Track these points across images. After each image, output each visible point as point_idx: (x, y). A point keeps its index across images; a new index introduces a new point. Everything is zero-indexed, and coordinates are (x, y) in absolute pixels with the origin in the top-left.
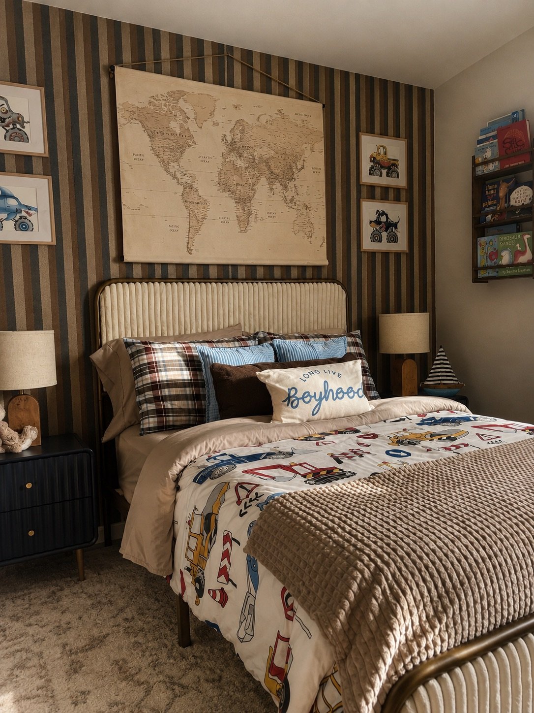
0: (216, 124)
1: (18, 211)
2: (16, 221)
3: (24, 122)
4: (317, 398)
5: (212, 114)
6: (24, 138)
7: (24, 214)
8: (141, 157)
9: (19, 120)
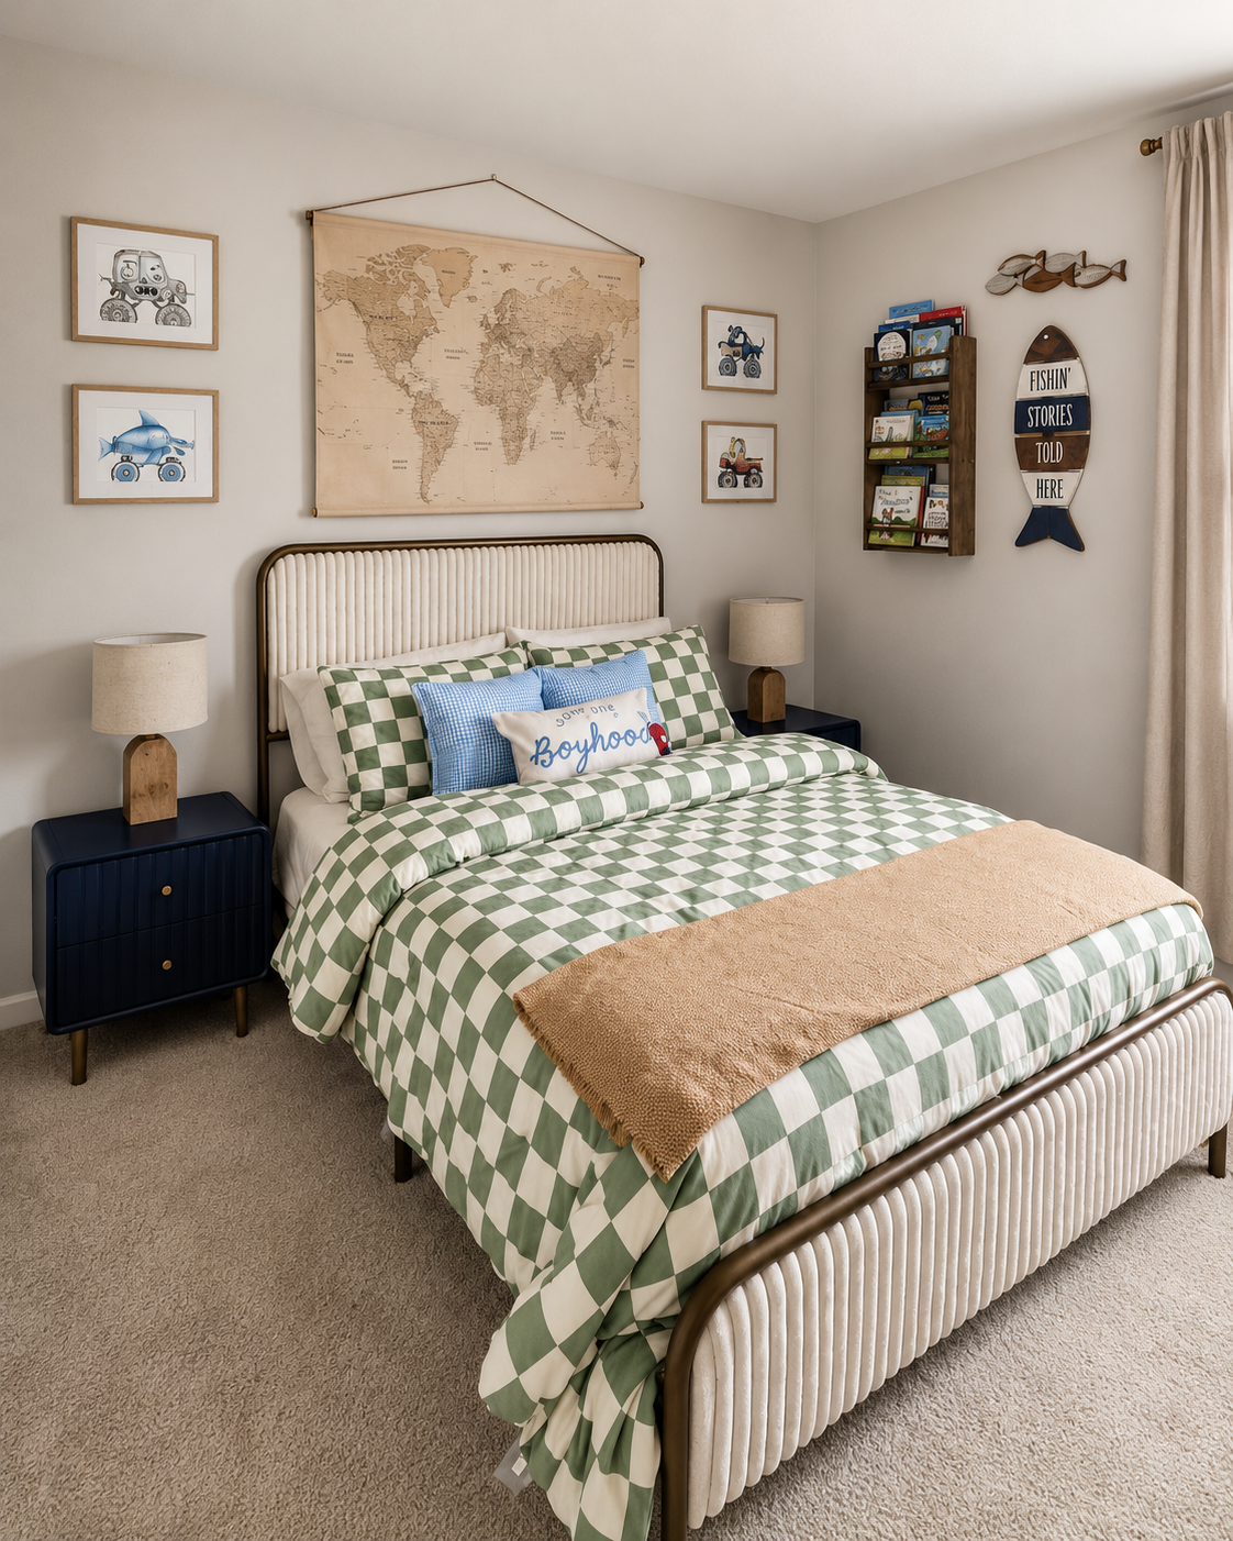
0: (472, 299)
1: (164, 450)
2: (162, 465)
3: (186, 293)
4: (581, 748)
5: (466, 283)
6: (184, 321)
7: (173, 454)
8: (348, 359)
9: (180, 291)
